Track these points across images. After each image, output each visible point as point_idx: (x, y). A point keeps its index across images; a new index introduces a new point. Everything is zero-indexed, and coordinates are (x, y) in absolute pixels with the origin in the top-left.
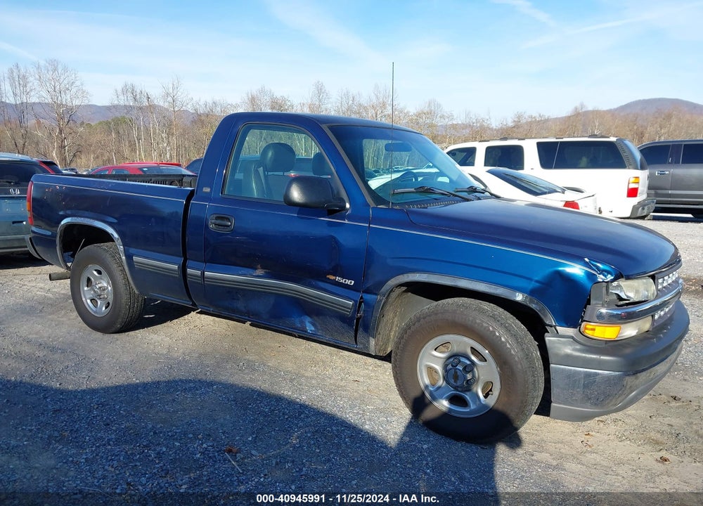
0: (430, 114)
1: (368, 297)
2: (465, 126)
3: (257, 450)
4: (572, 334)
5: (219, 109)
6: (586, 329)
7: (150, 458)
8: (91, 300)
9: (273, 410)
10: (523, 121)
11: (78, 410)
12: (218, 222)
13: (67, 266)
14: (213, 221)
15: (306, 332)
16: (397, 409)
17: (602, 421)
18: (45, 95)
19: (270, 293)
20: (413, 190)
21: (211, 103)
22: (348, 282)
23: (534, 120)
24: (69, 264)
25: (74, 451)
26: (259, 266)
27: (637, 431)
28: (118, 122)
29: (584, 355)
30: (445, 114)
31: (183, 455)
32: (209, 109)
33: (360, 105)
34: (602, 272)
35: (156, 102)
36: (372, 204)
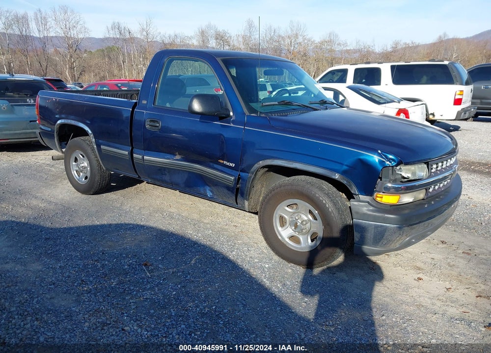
0: (330, 42)
1: (243, 174)
2: (355, 51)
3: (163, 264)
4: (368, 200)
5: (179, 40)
6: (377, 197)
7: (98, 267)
8: (76, 171)
9: (179, 242)
10: (399, 47)
11: (60, 239)
12: (152, 123)
13: (62, 151)
14: (148, 123)
15: (207, 196)
16: (256, 243)
17: (387, 255)
18: (59, 31)
19: (185, 171)
20: (277, 103)
21: (173, 35)
22: (231, 165)
23: (407, 46)
24: (64, 150)
25: (54, 262)
26: (177, 153)
27: (408, 262)
28: (110, 49)
29: (374, 214)
30: (341, 42)
31: (117, 266)
32: (171, 40)
33: (280, 36)
34: (389, 160)
35: (135, 35)
36: (247, 113)
